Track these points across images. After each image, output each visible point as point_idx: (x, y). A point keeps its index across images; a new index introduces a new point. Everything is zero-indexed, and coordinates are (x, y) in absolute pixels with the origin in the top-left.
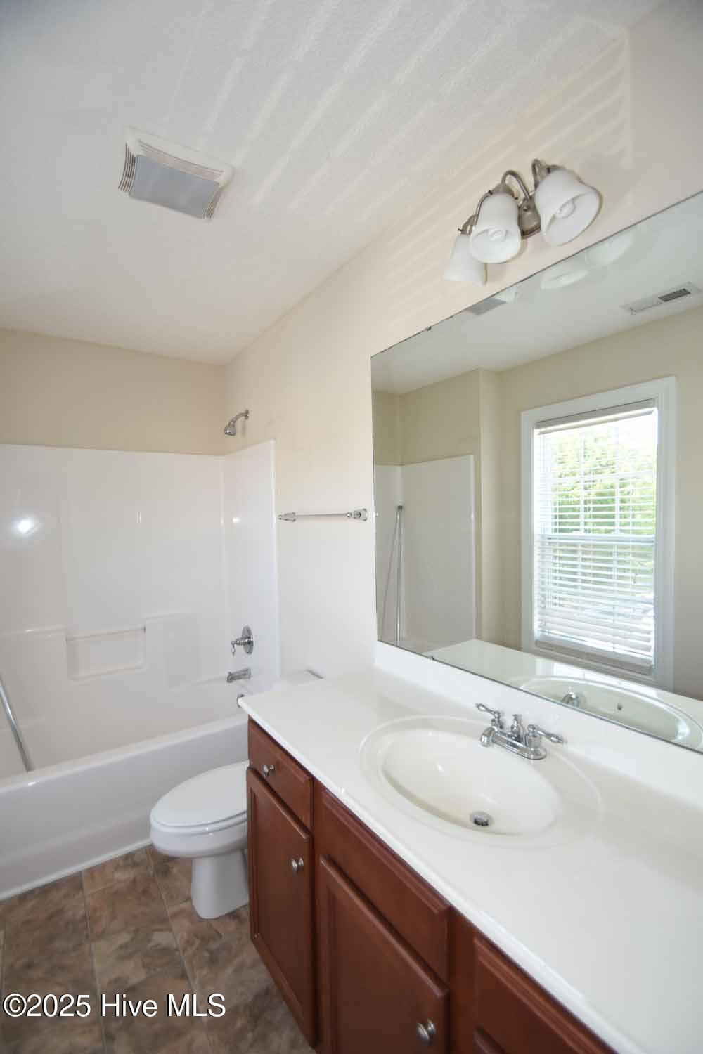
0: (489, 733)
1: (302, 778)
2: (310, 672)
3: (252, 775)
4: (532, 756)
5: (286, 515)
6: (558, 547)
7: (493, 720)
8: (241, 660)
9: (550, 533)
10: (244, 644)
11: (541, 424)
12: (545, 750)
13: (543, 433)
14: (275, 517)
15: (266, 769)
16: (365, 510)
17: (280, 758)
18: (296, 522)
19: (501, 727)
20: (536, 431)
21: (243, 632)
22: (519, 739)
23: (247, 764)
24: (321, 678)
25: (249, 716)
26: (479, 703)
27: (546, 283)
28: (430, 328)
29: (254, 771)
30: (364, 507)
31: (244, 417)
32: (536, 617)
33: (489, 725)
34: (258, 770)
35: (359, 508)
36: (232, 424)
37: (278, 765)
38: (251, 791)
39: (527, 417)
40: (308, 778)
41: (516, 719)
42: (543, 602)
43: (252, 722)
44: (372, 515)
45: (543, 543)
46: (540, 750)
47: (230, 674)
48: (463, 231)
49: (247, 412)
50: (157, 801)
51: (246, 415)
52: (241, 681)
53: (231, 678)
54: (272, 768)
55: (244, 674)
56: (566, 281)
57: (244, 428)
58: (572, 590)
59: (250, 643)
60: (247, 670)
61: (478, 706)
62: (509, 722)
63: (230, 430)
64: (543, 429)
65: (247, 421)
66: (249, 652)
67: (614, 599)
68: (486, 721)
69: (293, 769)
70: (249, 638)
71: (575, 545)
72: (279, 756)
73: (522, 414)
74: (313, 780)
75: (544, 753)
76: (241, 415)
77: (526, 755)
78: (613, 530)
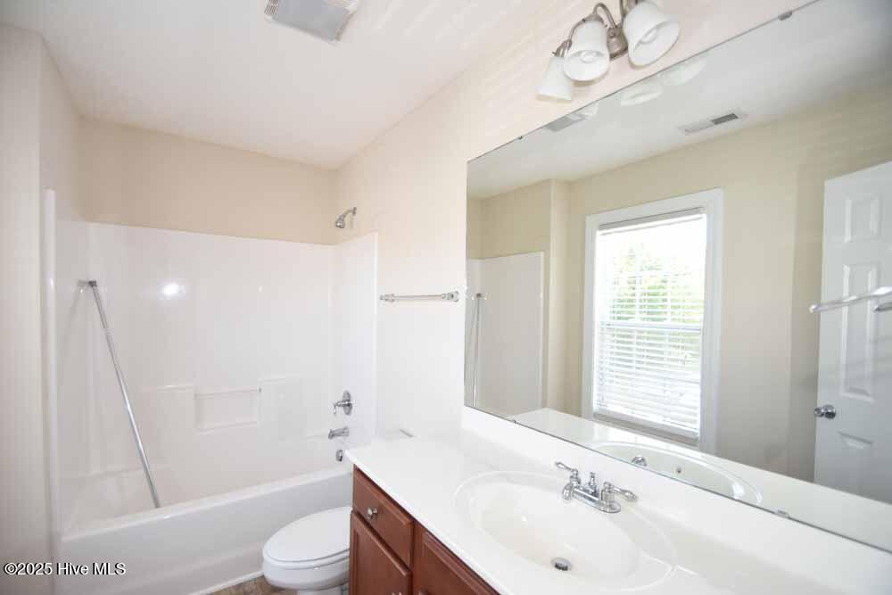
0: (570, 487)
1: (405, 521)
2: (403, 432)
3: (356, 518)
4: (608, 510)
5: (386, 296)
6: (615, 333)
7: (572, 477)
8: (341, 420)
9: (608, 320)
10: (344, 406)
11: (603, 226)
12: (618, 504)
13: (604, 234)
14: (376, 298)
15: (370, 512)
16: (457, 292)
17: (382, 502)
18: (395, 303)
19: (579, 483)
20: (599, 233)
21: (344, 397)
22: (595, 494)
23: (350, 509)
24: (410, 436)
25: (355, 465)
26: (558, 461)
27: (625, 101)
28: (521, 138)
29: (358, 514)
30: (457, 290)
31: (351, 214)
32: (595, 392)
33: (568, 481)
34: (362, 513)
35: (452, 291)
36: (342, 219)
37: (381, 510)
38: (355, 532)
39: (591, 221)
40: (408, 520)
41: (593, 477)
42: (601, 380)
43: (358, 471)
44: (462, 297)
45: (602, 329)
46: (615, 505)
47: (331, 432)
48: (556, 54)
49: (355, 209)
50: (268, 538)
51: (354, 211)
52: (339, 438)
53: (332, 435)
54: (375, 511)
55: (343, 432)
56: (641, 99)
57: (351, 223)
58: (627, 369)
59: (349, 405)
60: (345, 429)
61: (558, 464)
62: (585, 479)
63: (340, 224)
64: (605, 231)
65: (355, 217)
66: (348, 413)
67: (665, 379)
68: (565, 478)
69: (395, 512)
70: (349, 401)
71: (631, 331)
72: (382, 500)
73: (588, 217)
74: (414, 523)
75: (618, 508)
76: (349, 211)
77: (602, 508)
78: (665, 319)
